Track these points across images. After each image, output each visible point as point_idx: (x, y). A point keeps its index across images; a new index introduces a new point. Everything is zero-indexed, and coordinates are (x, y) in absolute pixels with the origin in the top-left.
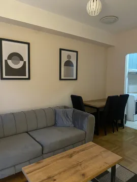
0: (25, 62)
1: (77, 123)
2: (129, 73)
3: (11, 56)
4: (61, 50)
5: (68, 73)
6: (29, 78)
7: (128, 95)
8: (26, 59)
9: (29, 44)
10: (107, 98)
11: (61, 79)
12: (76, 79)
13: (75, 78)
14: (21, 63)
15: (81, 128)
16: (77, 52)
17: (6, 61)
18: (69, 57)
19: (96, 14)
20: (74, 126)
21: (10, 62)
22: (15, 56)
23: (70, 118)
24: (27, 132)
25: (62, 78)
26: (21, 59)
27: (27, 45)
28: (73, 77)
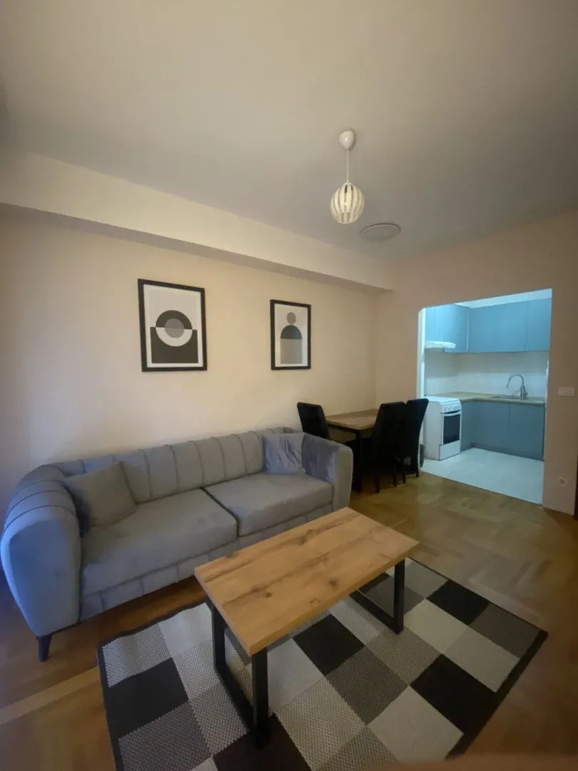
0: (195, 333)
1: (312, 465)
2: (427, 350)
3: (163, 320)
4: (273, 302)
5: (290, 354)
6: (204, 368)
7: (425, 402)
8: (197, 325)
9: (202, 291)
10: (378, 407)
11: (274, 368)
12: (309, 367)
13: (305, 364)
14: (187, 334)
15: (323, 476)
16: (309, 307)
17: (153, 330)
18: (291, 317)
19: (351, 220)
20: (306, 473)
21: (162, 333)
22: (172, 318)
23: (297, 454)
24: (202, 488)
25: (278, 364)
26: (187, 324)
27: (198, 294)
28: (301, 363)
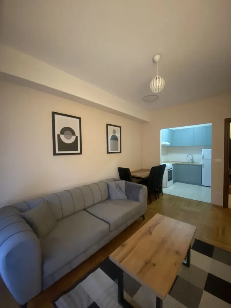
0: (77, 137)
1: (131, 195)
3: (63, 131)
4: (108, 125)
6: (81, 153)
7: (165, 166)
8: (78, 134)
9: (80, 119)
10: (150, 168)
11: (108, 153)
12: (120, 152)
13: (119, 151)
14: (74, 138)
15: (137, 200)
16: (120, 127)
17: (59, 136)
18: (114, 131)
20: (128, 198)
21: (62, 137)
22: (67, 130)
23: (123, 190)
24: (84, 210)
25: (110, 151)
26: (74, 134)
27: (78, 120)
28: (118, 150)
